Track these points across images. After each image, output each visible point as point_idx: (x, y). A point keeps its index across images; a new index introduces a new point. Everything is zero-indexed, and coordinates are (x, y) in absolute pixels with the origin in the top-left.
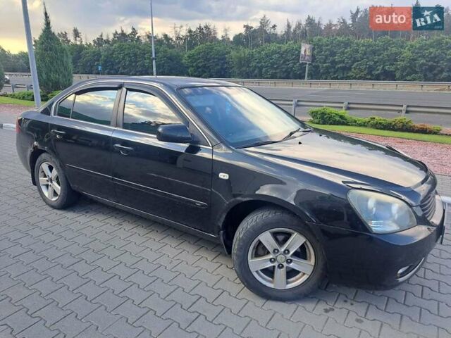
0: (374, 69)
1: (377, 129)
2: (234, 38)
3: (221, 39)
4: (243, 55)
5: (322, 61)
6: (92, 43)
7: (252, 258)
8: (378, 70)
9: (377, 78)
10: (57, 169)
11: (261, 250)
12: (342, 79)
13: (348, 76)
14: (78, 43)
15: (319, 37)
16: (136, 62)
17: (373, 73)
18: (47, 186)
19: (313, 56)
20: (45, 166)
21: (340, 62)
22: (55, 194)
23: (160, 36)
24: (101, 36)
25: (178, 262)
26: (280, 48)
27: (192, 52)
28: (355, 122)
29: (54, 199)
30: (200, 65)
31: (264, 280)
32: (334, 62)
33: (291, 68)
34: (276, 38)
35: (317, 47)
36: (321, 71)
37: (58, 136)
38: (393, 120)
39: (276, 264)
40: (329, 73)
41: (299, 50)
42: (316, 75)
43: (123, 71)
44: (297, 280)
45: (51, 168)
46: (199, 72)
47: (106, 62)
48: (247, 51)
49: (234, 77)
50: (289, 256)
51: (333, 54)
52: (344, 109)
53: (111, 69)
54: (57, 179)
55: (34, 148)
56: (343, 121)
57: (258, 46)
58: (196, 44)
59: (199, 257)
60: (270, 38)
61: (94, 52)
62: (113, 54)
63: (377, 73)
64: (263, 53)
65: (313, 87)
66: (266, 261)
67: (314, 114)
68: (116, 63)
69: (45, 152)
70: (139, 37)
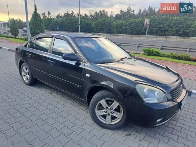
0: (179, 31)
1: (174, 59)
2: (115, 16)
3: (109, 16)
4: (118, 24)
5: (154, 27)
6: (55, 18)
7: (97, 110)
8: (181, 32)
9: (180, 35)
10: (28, 69)
11: (101, 107)
12: (163, 35)
13: (166, 34)
14: (50, 17)
15: (153, 16)
16: (72, 26)
17: (178, 33)
18: (25, 76)
19: (150, 25)
20: (24, 68)
21: (163, 28)
22: (28, 79)
23: (83, 15)
24: (59, 14)
25: (71, 110)
26: (135, 21)
27: (97, 22)
28: (164, 55)
29: (27, 81)
30: (99, 28)
31: (102, 120)
32: (160, 28)
33: (140, 30)
34: (134, 16)
35: (152, 21)
36: (154, 31)
37: (29, 56)
38: (182, 55)
39: (107, 113)
40: (158, 32)
41: (144, 22)
42: (151, 33)
43: (67, 30)
44: (116, 121)
45: (26, 69)
46: (99, 31)
47: (60, 26)
48: (121, 22)
49: (114, 33)
50: (112, 111)
51: (160, 24)
52: (160, 49)
53: (62, 29)
54: (28, 73)
55: (20, 60)
56: (158, 54)
57: (125, 19)
58: (98, 19)
59: (80, 109)
60: (132, 16)
61: (56, 21)
62: (63, 22)
63: (180, 33)
64: (128, 23)
65: (149, 39)
66: (103, 112)
67: (145, 51)
68: (64, 26)
69: (24, 62)
70: (74, 15)
